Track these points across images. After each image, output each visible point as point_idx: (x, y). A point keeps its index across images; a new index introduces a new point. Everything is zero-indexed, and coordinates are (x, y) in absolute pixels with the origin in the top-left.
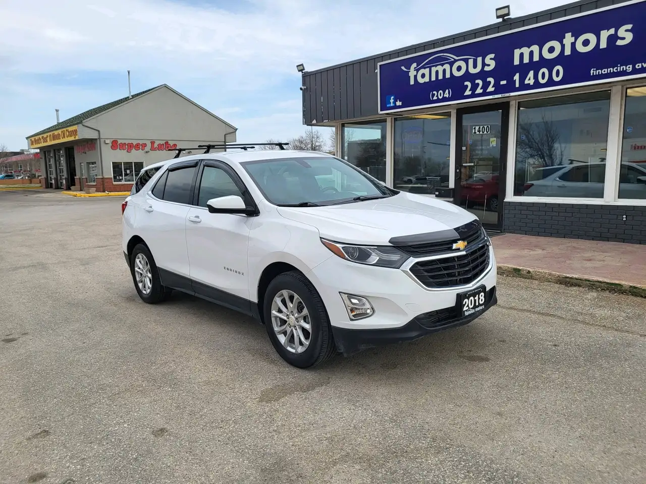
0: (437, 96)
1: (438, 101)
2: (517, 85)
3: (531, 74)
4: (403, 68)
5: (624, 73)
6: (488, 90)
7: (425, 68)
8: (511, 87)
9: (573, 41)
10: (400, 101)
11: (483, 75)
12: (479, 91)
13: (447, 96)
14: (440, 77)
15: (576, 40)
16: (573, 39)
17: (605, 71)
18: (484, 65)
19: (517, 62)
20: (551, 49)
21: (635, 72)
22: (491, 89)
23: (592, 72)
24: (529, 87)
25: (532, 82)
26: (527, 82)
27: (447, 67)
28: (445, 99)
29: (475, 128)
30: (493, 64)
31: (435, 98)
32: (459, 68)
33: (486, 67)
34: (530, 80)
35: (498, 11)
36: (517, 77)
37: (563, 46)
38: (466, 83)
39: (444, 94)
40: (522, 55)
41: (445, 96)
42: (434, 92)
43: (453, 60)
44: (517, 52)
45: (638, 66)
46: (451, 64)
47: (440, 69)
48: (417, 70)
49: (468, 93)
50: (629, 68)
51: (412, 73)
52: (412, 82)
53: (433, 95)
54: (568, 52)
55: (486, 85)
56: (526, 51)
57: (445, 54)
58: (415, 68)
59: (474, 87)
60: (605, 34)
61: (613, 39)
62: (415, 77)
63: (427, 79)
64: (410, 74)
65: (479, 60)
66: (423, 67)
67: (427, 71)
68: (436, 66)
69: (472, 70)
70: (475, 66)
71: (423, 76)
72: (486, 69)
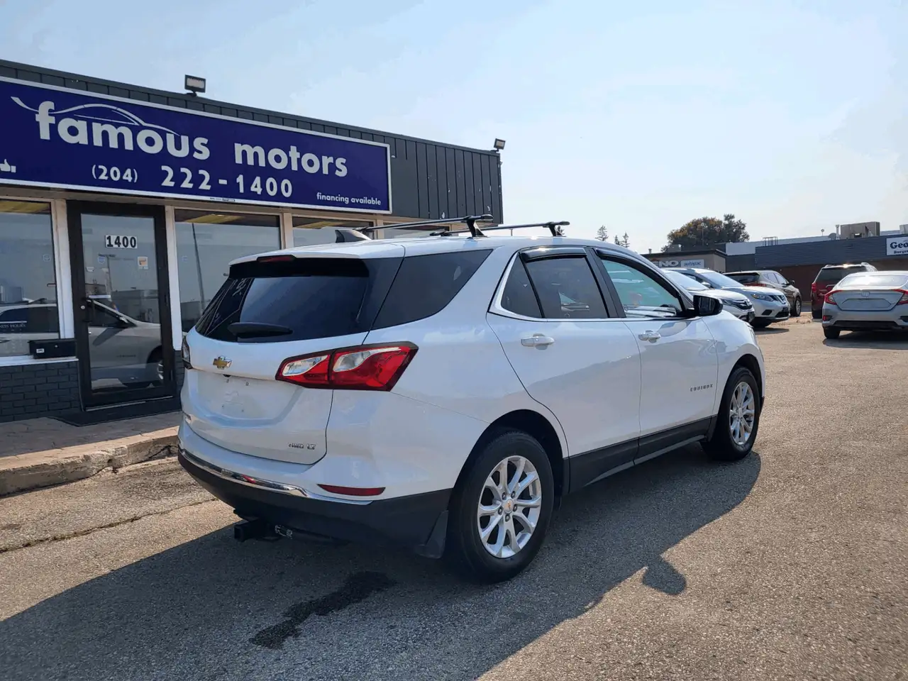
0: (108, 174)
1: (109, 183)
2: (242, 190)
3: (258, 180)
4: (17, 100)
5: (342, 204)
6: (201, 187)
7: (77, 119)
8: (232, 191)
9: (299, 157)
10: (10, 164)
11: (189, 161)
12: (186, 184)
13: (130, 179)
14: (114, 144)
15: (301, 156)
16: (298, 155)
17: (329, 198)
18: (192, 149)
19: (239, 160)
20: (278, 158)
21: (351, 205)
22: (204, 186)
23: (318, 195)
24: (254, 196)
25: (259, 191)
26: (253, 189)
27: (128, 134)
28: (122, 184)
29: (109, 238)
30: (205, 154)
31: (103, 177)
32: (150, 141)
33: (196, 153)
34: (256, 187)
35: (188, 79)
36: (240, 179)
37: (289, 159)
38: (164, 168)
39: (122, 175)
40: (244, 153)
41: (124, 178)
42: (100, 167)
43: (136, 124)
44: (239, 148)
45: (353, 200)
46: (136, 130)
47: (113, 133)
48: (59, 118)
49: (168, 182)
50: (347, 200)
51: (44, 116)
52: (45, 134)
53: (99, 172)
54: (295, 167)
55: (197, 180)
56: (250, 151)
57: (119, 109)
58: (50, 111)
59: (179, 178)
60: (327, 160)
61: (332, 167)
62: (53, 128)
63: (82, 139)
64: (38, 118)
65: (185, 140)
66: (70, 115)
67: (81, 126)
68: (103, 123)
69: (172, 150)
70: (178, 146)
71: (73, 131)
72: (196, 155)
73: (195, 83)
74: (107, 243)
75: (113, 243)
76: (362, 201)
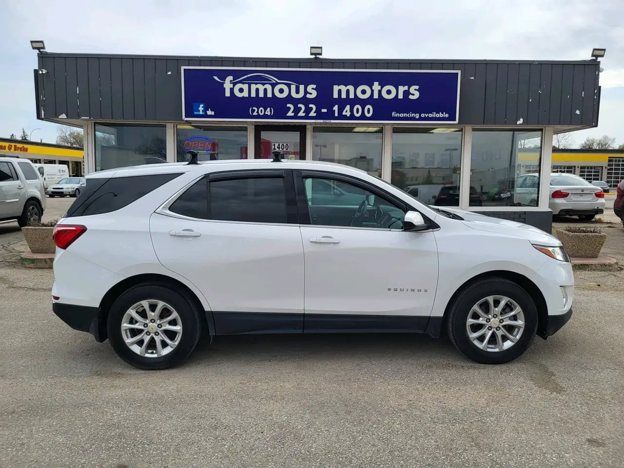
0: (258, 112)
1: (258, 117)
2: (336, 115)
3: (348, 107)
4: (216, 78)
5: (414, 119)
6: (310, 115)
7: (243, 83)
8: (330, 115)
9: (380, 89)
10: (212, 111)
11: (305, 100)
12: (301, 114)
13: (269, 113)
14: (261, 95)
15: (382, 89)
16: (379, 88)
17: (402, 115)
18: (306, 92)
19: (336, 96)
20: (363, 92)
21: (420, 119)
22: (312, 114)
23: (393, 114)
24: (345, 118)
25: (348, 114)
26: (344, 113)
27: (269, 87)
28: (265, 116)
29: (274, 145)
30: (314, 94)
31: (255, 114)
32: (282, 91)
33: (308, 94)
34: (347, 112)
35: (312, 49)
36: (336, 108)
37: (372, 91)
38: (288, 105)
39: (265, 111)
40: (340, 91)
41: (266, 113)
42: (254, 108)
43: (275, 82)
44: (336, 88)
45: (423, 115)
46: (274, 85)
47: (261, 88)
48: (234, 84)
49: (290, 114)
50: (417, 116)
51: (228, 85)
52: (228, 94)
53: (253, 111)
54: (376, 96)
55: (308, 110)
56: (343, 88)
57: (266, 75)
58: (231, 81)
59: (297, 110)
60: (402, 89)
61: (407, 93)
62: (232, 90)
63: (245, 94)
64: (225, 86)
65: (302, 87)
66: (240, 82)
67: (245, 87)
68: (256, 84)
69: (294, 95)
70: (297, 92)
71: (241, 90)
72: (308, 96)
73: (316, 51)
74: (273, 147)
75: (276, 147)
76: (430, 115)
